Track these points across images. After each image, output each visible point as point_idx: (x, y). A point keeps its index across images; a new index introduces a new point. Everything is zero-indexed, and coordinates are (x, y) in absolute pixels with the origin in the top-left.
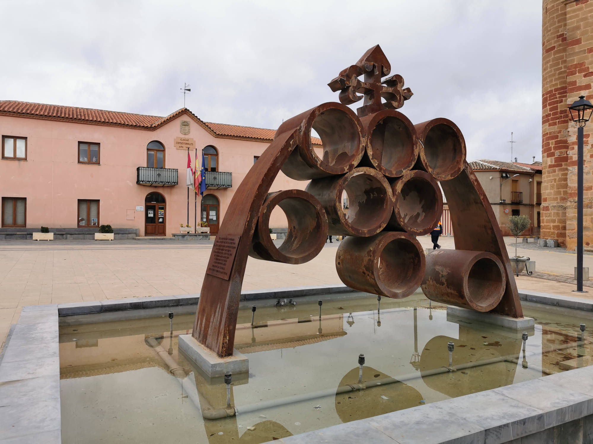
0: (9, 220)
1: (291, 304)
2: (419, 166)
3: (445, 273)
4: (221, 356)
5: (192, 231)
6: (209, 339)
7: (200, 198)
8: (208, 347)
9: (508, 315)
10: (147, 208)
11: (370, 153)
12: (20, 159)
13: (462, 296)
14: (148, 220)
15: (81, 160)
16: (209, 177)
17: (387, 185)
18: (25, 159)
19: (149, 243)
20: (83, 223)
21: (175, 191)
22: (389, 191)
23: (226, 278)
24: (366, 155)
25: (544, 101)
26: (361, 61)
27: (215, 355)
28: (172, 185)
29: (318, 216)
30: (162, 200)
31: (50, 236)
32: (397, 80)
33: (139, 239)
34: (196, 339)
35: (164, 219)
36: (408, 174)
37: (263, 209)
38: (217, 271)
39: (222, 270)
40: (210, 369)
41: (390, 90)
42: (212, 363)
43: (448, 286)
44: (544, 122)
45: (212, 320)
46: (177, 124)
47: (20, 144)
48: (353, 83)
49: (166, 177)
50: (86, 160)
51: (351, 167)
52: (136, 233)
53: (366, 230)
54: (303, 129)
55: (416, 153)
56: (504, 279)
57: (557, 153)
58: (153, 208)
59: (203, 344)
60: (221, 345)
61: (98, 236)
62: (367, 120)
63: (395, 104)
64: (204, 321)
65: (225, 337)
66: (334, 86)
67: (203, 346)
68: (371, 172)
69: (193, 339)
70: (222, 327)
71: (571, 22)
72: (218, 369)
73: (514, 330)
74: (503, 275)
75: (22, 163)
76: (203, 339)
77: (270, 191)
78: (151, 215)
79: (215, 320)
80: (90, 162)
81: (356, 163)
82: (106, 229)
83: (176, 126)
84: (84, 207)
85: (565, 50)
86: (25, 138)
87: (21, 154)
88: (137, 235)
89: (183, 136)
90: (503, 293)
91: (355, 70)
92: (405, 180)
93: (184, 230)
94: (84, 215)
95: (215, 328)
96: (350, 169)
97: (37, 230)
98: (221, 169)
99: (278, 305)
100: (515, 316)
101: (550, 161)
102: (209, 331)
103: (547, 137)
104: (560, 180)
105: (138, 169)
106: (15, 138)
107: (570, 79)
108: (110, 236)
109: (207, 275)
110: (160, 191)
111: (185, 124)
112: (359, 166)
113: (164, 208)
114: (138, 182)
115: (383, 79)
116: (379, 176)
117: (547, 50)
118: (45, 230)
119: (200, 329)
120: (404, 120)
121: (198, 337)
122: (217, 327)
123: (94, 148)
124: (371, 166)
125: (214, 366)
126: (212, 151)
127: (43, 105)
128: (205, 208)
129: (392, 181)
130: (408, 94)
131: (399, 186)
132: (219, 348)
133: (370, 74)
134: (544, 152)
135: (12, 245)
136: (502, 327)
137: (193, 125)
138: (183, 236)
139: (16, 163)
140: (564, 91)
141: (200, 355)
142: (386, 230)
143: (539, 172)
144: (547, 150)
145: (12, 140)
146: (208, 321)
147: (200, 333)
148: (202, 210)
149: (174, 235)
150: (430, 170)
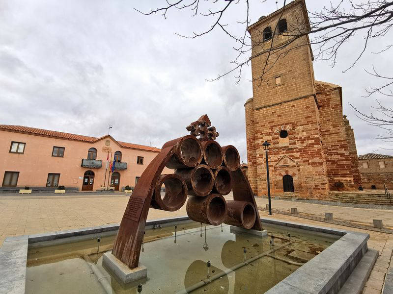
0: (7, 182)
1: (160, 227)
2: (224, 164)
3: (233, 212)
4: (131, 268)
5: (106, 188)
6: (124, 257)
7: (111, 173)
8: (122, 261)
9: (257, 229)
10: (85, 178)
11: (205, 158)
12: (20, 153)
13: (240, 222)
14: (85, 183)
15: (54, 154)
16: (117, 165)
17: (212, 173)
18: (23, 153)
19: (84, 195)
20: (49, 185)
21: (100, 170)
22: (213, 175)
23: (137, 220)
24: (203, 159)
25: (247, 142)
26: (200, 119)
27: (127, 267)
28: (98, 168)
29: (183, 186)
30: (93, 174)
31: (30, 191)
32: (213, 129)
33: (79, 193)
34: (114, 255)
35: (93, 183)
36: (219, 168)
37: (158, 183)
38: (131, 216)
39: (134, 216)
40: (125, 279)
41: (211, 132)
42: (127, 274)
43: (234, 218)
44: (247, 150)
45: (126, 245)
46: (104, 141)
47: (22, 146)
48: (197, 128)
49: (96, 163)
50: (56, 155)
51: (198, 164)
52: (77, 189)
53: (203, 193)
54: (178, 146)
55: (222, 159)
56: (255, 214)
57: (253, 161)
58: (87, 177)
59: (119, 259)
60: (132, 261)
61: (57, 191)
62: (204, 143)
63: (213, 138)
64: (121, 244)
65: (134, 256)
66: (188, 129)
67: (119, 260)
68: (206, 167)
69: (113, 255)
70: (133, 249)
71: (255, 117)
72: (130, 277)
73: (260, 237)
74: (255, 212)
75: (21, 155)
76: (119, 256)
77: (162, 174)
78: (86, 181)
79: (128, 244)
80: (58, 156)
81: (199, 162)
82: (61, 188)
83: (104, 142)
84: (51, 177)
85: (253, 125)
86: (25, 143)
87: (21, 150)
88: (78, 190)
89: (106, 147)
90: (255, 220)
91: (198, 123)
92: (219, 170)
93: (101, 188)
94: (51, 180)
95: (128, 250)
96: (197, 165)
97: (22, 188)
98: (122, 161)
99: (154, 228)
100: (261, 230)
101: (250, 163)
102: (124, 252)
103: (249, 155)
104: (254, 170)
105: (83, 160)
106: (19, 143)
107: (256, 135)
108: (63, 191)
109: (124, 218)
110: (92, 170)
111: (108, 141)
112: (200, 164)
113: (93, 178)
114: (82, 166)
115: (208, 128)
116: (209, 168)
117: (248, 125)
118: (27, 188)
119: (118, 249)
120: (217, 145)
121: (116, 254)
122: (130, 249)
123: (62, 150)
124: (206, 164)
125: (127, 276)
126: (120, 154)
127: (37, 129)
128: (113, 178)
129: (214, 171)
130: (217, 135)
131: (216, 173)
132: (130, 263)
133: (203, 125)
134: (248, 160)
135: (6, 196)
136: (255, 235)
137: (112, 143)
138: (102, 191)
139: (17, 155)
140: (254, 139)
141: (118, 268)
142: (211, 193)
143: (247, 167)
144: (249, 159)
145: (17, 144)
146: (123, 245)
147: (117, 253)
148: (112, 179)
149: (97, 191)
150: (228, 166)
